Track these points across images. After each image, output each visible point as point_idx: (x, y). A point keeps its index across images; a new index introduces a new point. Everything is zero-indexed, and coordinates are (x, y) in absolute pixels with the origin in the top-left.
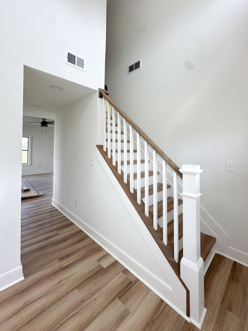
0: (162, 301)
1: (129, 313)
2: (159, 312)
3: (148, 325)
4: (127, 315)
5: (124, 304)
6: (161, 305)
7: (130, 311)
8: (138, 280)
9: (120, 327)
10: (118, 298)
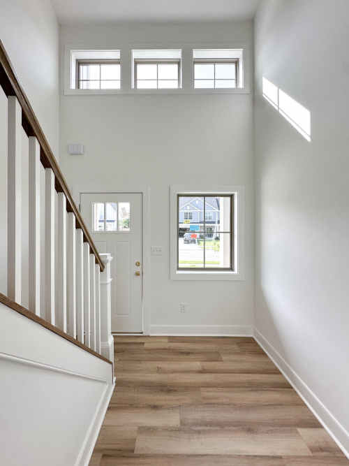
0: (109, 408)
1: (139, 428)
2: (121, 405)
3: (137, 407)
4: (142, 427)
5: (135, 439)
6: (114, 408)
7: (137, 428)
8: (95, 451)
9: (155, 425)
10: (135, 452)
